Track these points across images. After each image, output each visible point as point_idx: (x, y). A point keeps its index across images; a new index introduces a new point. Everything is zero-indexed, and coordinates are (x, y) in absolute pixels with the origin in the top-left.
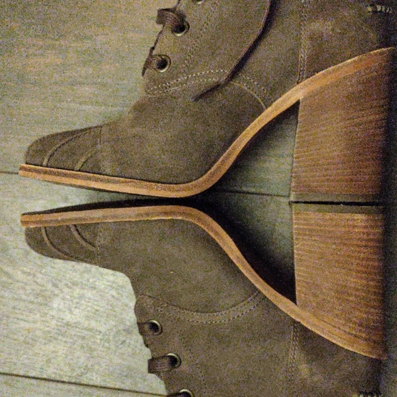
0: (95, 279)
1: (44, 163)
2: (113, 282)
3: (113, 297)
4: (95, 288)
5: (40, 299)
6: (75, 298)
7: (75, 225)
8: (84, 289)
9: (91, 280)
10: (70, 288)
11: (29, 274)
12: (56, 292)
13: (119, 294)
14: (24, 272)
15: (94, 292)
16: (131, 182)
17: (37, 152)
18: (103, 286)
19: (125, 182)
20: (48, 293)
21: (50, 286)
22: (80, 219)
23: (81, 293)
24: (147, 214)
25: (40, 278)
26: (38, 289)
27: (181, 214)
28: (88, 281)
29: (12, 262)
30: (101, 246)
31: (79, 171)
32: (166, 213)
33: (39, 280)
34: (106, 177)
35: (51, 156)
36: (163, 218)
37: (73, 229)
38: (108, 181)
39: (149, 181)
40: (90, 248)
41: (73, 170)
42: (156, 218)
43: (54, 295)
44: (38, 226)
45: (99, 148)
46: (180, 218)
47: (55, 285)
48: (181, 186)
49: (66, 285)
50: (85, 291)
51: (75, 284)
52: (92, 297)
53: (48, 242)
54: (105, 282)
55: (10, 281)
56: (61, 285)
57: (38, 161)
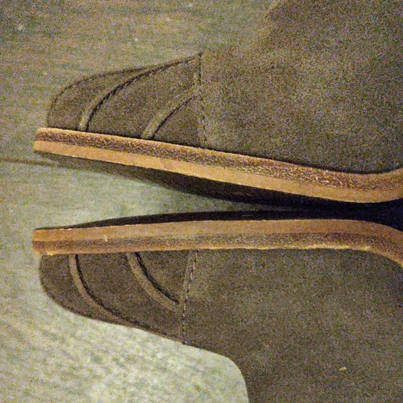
0: (167, 354)
1: (82, 125)
2: (199, 361)
3: (198, 388)
4: (164, 370)
5: (70, 383)
6: (130, 384)
7: (137, 254)
8: (146, 369)
9: (159, 356)
10: (122, 366)
11: (55, 337)
12: (99, 371)
13: (207, 383)
14: (45, 333)
15: (164, 377)
16: (262, 164)
17: (69, 103)
18: (179, 368)
19: (251, 164)
20: (85, 373)
21: (87, 361)
22: (149, 241)
23: (140, 376)
24: (296, 237)
25: (72, 346)
26: (67, 364)
27: (368, 240)
28: (154, 356)
29: (28, 314)
30: (191, 302)
31: (152, 138)
32: (337, 237)
33: (70, 349)
34: (209, 153)
35: (95, 110)
36: (331, 247)
37: (133, 262)
38: (214, 162)
39: (303, 165)
40: (166, 303)
41: (139, 137)
42: (315, 246)
43: (95, 377)
44: (63, 252)
45: (196, 92)
46: (366, 248)
47: (97, 360)
48: (373, 177)
49: (116, 360)
50: (149, 374)
51: (131, 360)
52: (160, 386)
53: (80, 287)
54: (184, 360)
55: (22, 347)
56: (107, 360)
57: (69, 119)
